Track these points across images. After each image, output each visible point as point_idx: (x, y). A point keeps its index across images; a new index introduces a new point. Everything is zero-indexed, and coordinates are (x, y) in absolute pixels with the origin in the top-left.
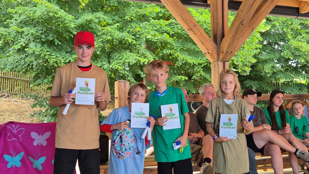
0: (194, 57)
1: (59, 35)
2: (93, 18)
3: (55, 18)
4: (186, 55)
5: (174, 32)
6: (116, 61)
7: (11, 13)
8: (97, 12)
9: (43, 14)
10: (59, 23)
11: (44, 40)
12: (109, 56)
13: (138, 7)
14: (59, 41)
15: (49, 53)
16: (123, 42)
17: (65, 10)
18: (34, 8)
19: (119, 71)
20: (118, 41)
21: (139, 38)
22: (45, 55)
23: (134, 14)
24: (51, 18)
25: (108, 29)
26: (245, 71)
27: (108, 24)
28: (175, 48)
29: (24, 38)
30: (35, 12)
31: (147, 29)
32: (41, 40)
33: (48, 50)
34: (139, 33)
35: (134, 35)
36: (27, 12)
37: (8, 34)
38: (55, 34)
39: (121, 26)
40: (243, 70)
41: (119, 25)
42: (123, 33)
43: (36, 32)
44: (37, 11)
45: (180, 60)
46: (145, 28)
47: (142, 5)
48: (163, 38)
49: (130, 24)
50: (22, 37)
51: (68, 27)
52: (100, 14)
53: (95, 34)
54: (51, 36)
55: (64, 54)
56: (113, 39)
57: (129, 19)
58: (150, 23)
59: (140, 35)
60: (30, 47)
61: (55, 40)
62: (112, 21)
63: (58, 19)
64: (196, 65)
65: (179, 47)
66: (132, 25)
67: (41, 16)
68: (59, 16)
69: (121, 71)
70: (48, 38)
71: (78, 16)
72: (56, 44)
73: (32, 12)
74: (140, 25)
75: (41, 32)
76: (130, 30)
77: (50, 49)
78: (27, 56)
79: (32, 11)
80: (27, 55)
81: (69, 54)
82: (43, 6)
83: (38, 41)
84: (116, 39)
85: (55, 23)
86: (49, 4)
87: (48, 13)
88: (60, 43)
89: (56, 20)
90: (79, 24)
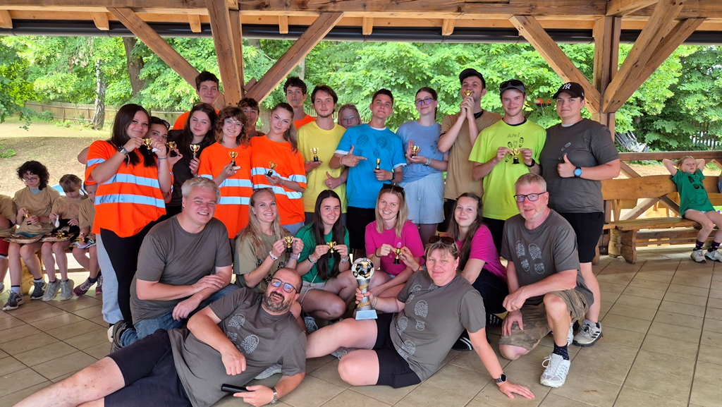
1: (411, 77)
2: (450, 55)
3: (407, 57)
9: (393, 54)
10: (412, 63)
11: (394, 84)
14: (411, 84)
15: (399, 99)
24: (402, 58)
26: (655, 109)
27: (468, 60)
29: (373, 82)
31: (517, 63)
34: (507, 69)
35: (501, 72)
37: (356, 78)
38: (406, 75)
39: (484, 61)
40: (651, 108)
42: (486, 70)
43: (386, 74)
46: (515, 63)
50: (370, 81)
51: (420, 68)
52: (459, 49)
53: (452, 72)
54: (401, 79)
57: (495, 52)
59: (508, 71)
61: (406, 83)
66: (498, 59)
67: (391, 56)
68: (411, 55)
70: (399, 81)
73: (381, 52)
74: (508, 58)
75: (390, 75)
83: (388, 85)
85: (407, 63)
89: (408, 60)
90: (433, 63)
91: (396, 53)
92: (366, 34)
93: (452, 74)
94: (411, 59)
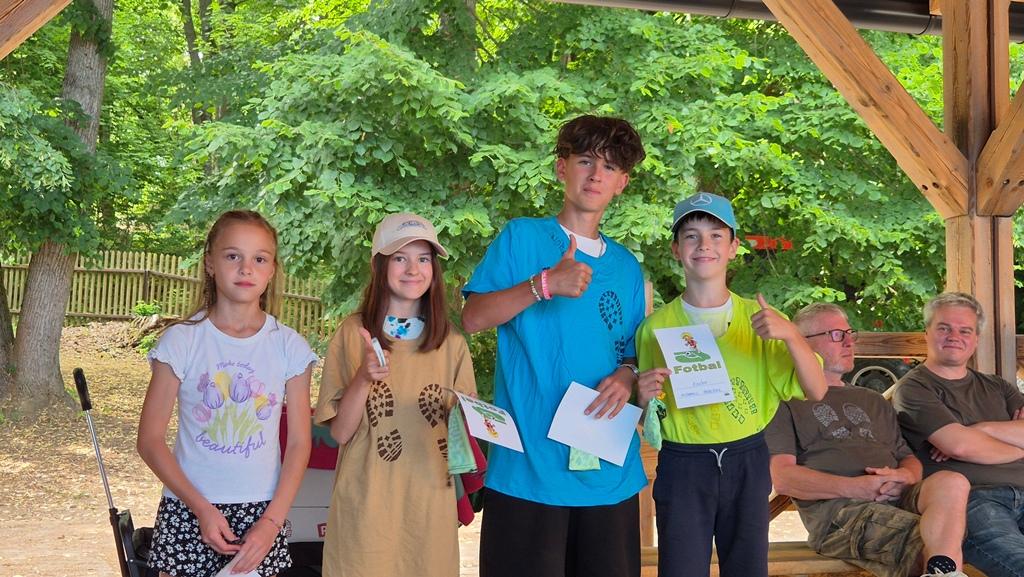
0: (867, 220)
1: (412, 146)
2: (524, 91)
3: (401, 89)
4: (839, 212)
5: (796, 136)
8: (535, 68)
9: (363, 76)
10: (414, 105)
11: (364, 163)
13: (672, 51)
14: (412, 165)
15: (379, 205)
17: (432, 65)
18: (335, 59)
21: (674, 153)
22: (367, 211)
23: (661, 73)
24: (386, 89)
27: (572, 110)
28: (798, 191)
29: (302, 159)
30: (338, 70)
31: (705, 124)
32: (356, 163)
33: (376, 194)
34: (677, 139)
35: (661, 146)
36: (312, 71)
37: (251, 143)
38: (399, 140)
43: (340, 136)
44: (343, 69)
45: (819, 231)
46: (699, 122)
47: (685, 44)
48: (758, 154)
49: (647, 108)
50: (293, 154)
51: (440, 119)
52: (546, 77)
53: (528, 140)
54: (385, 150)
55: (427, 207)
57: (645, 92)
58: (713, 104)
59: (680, 144)
60: (320, 186)
61: (400, 161)
62: (586, 97)
63: (411, 92)
64: (876, 249)
65: (814, 185)
66: (653, 110)
67: (356, 82)
68: (415, 84)
70: (378, 155)
71: (473, 85)
72: (403, 176)
73: (328, 73)
74: (679, 110)
75: (355, 136)
76: (645, 127)
77: (382, 192)
78: (310, 215)
79: (329, 68)
80: (308, 211)
81: (443, 208)
82: (365, 51)
83: (346, 164)
85: (402, 105)
86: (383, 46)
87: (378, 74)
88: (414, 172)
89: (405, 96)
90: (476, 109)
91: (371, 75)
93: (528, 144)
94: (413, 95)
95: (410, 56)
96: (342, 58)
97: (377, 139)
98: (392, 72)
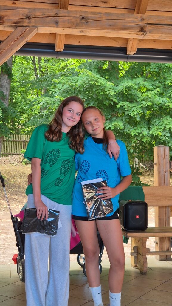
1: (100, 103)
2: (133, 85)
3: (96, 86)
6: (156, 127)
7: (56, 83)
8: (137, 78)
9: (84, 83)
10: (100, 91)
12: (149, 123)
16: (163, 107)
17: (105, 78)
18: (76, 78)
19: (160, 137)
20: (157, 107)
24: (92, 87)
25: (148, 94)
27: (148, 90)
30: (77, 81)
36: (70, 81)
37: (53, 103)
38: (96, 101)
39: (161, 91)
41: (159, 90)
42: (163, 98)
51: (108, 95)
52: (140, 80)
53: (135, 100)
54: (92, 104)
56: (153, 105)
57: (170, 84)
62: (153, 86)
67: (82, 84)
68: (99, 84)
69: (161, 137)
71: (118, 84)
73: (74, 82)
76: (171, 95)
79: (75, 80)
81: (109, 122)
82: (84, 75)
84: (156, 104)
85: (96, 91)
86: (90, 73)
87: (89, 82)
89: (97, 88)
90: (118, 91)
91: (87, 82)
92: (58, 50)
94: (99, 87)
95: (98, 76)
96: (78, 77)
97: (89, 101)
98: (93, 81)
